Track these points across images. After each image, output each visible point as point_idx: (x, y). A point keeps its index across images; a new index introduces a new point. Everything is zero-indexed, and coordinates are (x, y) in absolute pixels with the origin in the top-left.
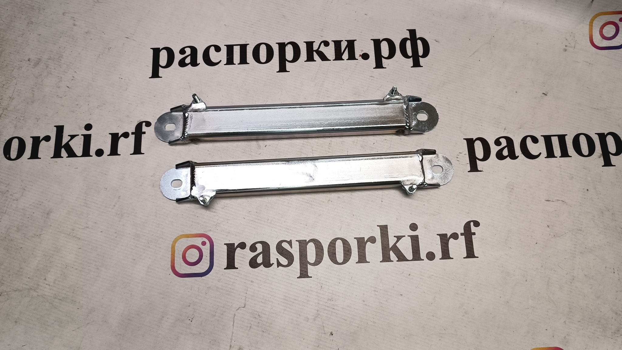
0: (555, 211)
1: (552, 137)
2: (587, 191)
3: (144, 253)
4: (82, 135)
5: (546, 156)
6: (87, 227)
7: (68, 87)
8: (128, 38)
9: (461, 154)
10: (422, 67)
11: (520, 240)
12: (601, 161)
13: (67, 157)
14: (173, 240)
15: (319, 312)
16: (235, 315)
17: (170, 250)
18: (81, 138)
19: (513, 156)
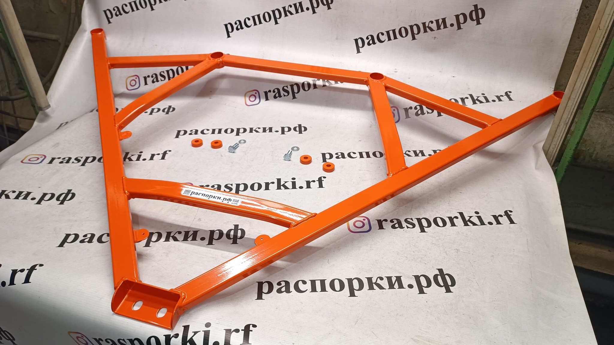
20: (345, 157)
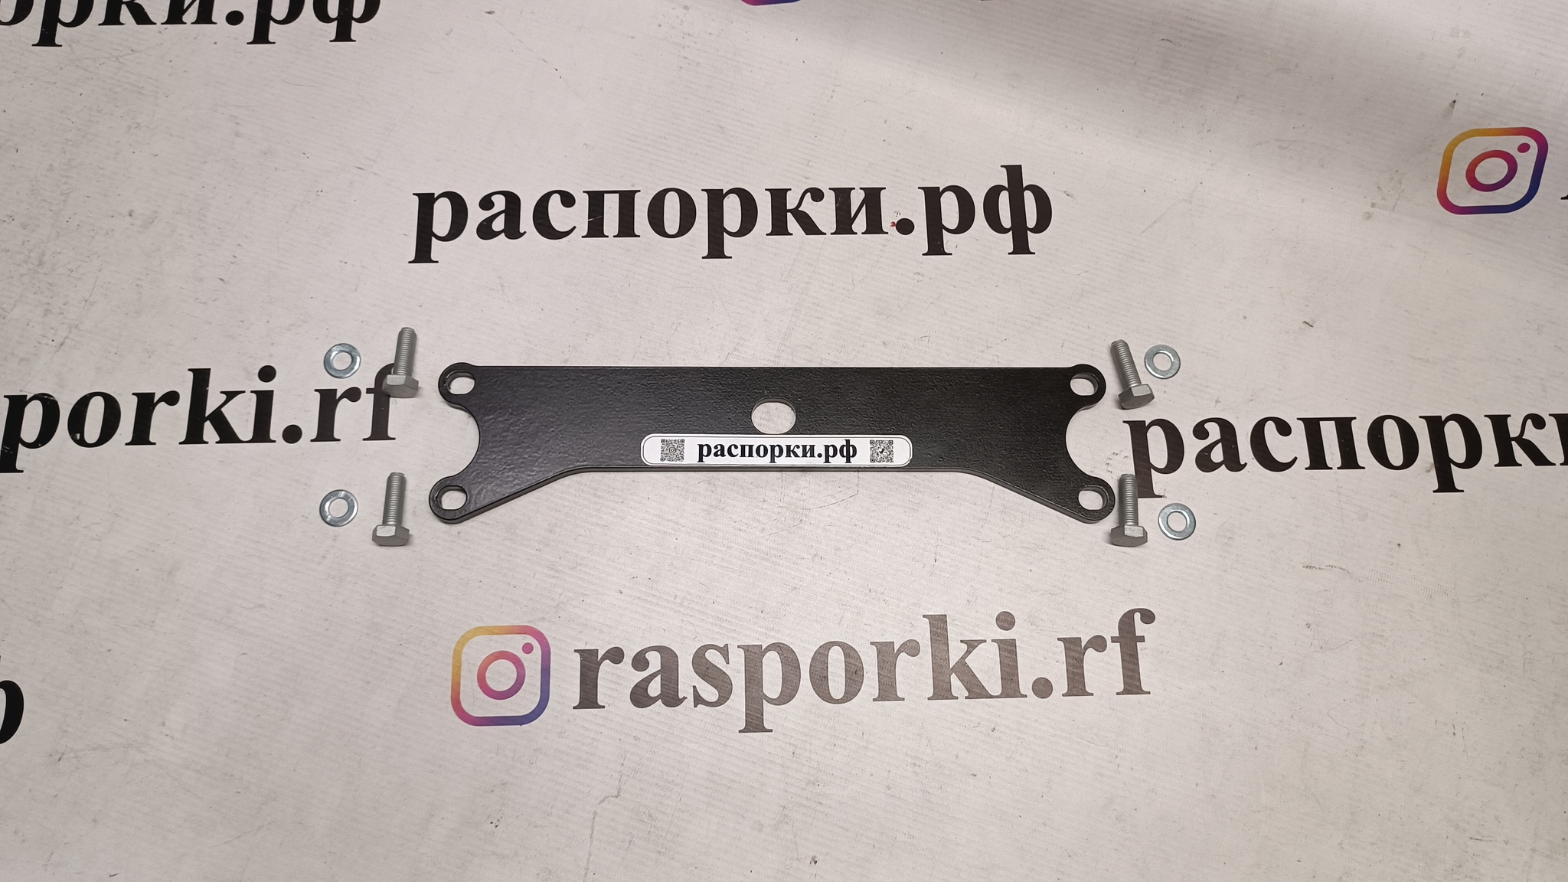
0: (1325, 590)
1: (1321, 422)
2: (1397, 548)
3: (391, 667)
4: (252, 392)
5: (1308, 465)
6: (261, 606)
7: (222, 280)
8: (359, 168)
9: (1116, 457)
10: (1034, 253)
11: (1245, 655)
12: (1433, 482)
13: (217, 443)
14: (457, 640)
15: (786, 812)
16: (595, 813)
17: (450, 661)
18: (250, 399)
19: (1233, 463)
20: (1242, 463)
